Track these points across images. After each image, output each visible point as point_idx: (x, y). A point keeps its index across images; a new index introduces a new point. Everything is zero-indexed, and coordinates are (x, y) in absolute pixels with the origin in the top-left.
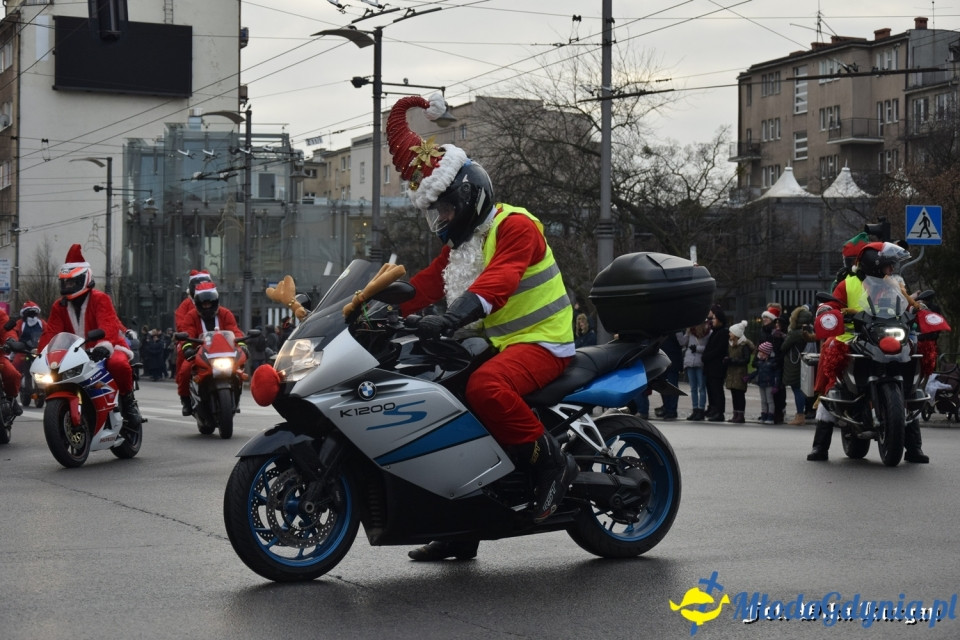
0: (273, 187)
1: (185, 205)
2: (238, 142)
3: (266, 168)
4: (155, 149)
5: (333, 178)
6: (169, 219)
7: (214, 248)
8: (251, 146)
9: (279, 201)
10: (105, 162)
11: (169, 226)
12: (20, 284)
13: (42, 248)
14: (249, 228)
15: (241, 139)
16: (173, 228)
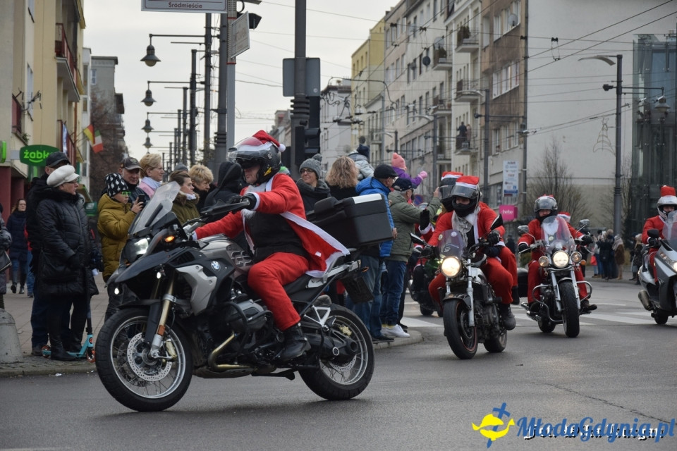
4: (666, 43)
10: (615, 60)
12: (528, 186)
13: (550, 149)
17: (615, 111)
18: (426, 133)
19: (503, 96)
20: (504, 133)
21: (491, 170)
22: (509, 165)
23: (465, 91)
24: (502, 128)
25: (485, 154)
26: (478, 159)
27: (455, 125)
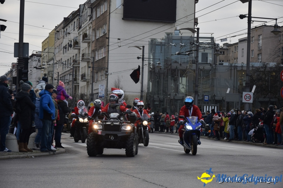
0: (207, 58)
1: (172, 64)
2: (194, 40)
3: (204, 50)
4: (161, 42)
5: (231, 55)
6: (166, 70)
7: (183, 82)
8: (199, 42)
9: (209, 64)
10: (142, 48)
11: (166, 73)
12: (108, 94)
13: (117, 81)
14: (197, 74)
15: (195, 39)
16: (167, 73)
17: (141, 67)
18: (70, 73)
19: (99, 60)
20: (99, 74)
21: (94, 88)
22: (101, 86)
23: (85, 57)
24: (99, 72)
25: (92, 82)
26: (89, 84)
27: (81, 70)
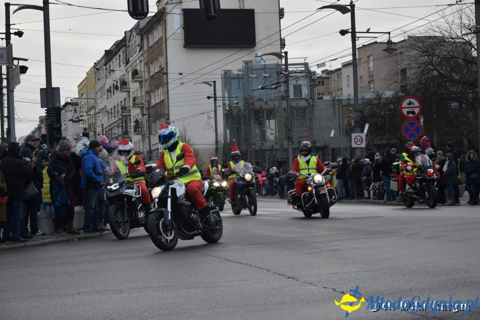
0: (301, 92)
1: (255, 104)
2: (281, 69)
3: (297, 81)
4: (238, 74)
5: (333, 85)
6: (247, 112)
7: (271, 128)
8: (288, 70)
9: (305, 99)
10: (212, 83)
11: (247, 115)
13: (182, 131)
14: (289, 113)
15: (283, 67)
16: (249, 116)
17: (214, 110)
18: (118, 125)
19: (157, 104)
20: (158, 123)
21: (153, 142)
23: (137, 102)
24: (157, 120)
25: (149, 134)
26: (146, 137)
27: (133, 120)
